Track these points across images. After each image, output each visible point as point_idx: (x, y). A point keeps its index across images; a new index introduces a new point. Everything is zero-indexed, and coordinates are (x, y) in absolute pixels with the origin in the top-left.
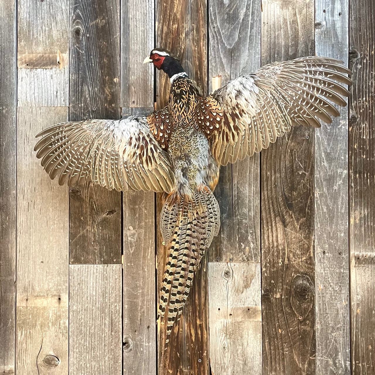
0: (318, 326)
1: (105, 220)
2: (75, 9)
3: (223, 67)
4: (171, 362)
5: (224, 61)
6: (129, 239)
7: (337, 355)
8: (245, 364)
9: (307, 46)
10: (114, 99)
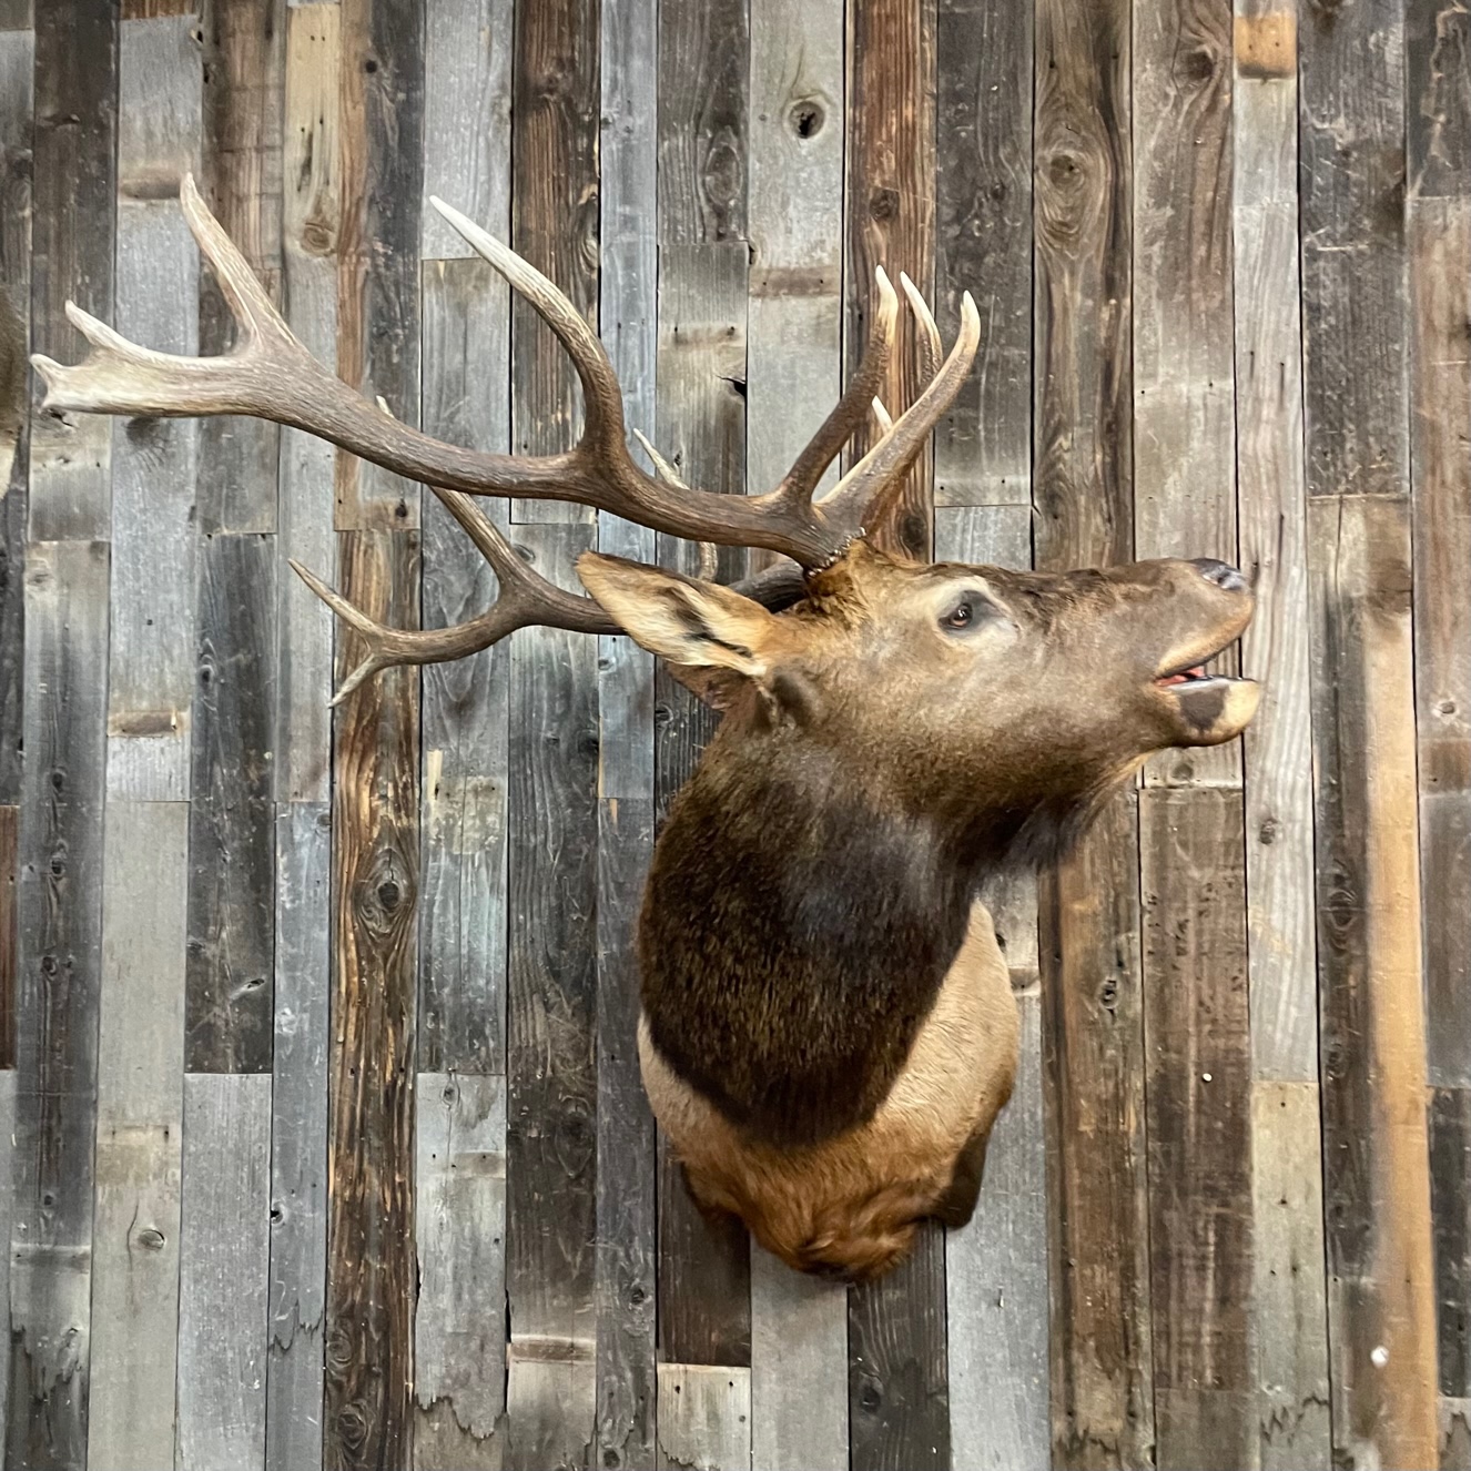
0: (601, 1189)
1: (244, 997)
2: (202, 637)
3: (446, 734)
4: (351, 1247)
5: (448, 723)
6: (285, 1030)
7: (632, 1241)
8: (476, 1254)
9: (585, 698)
10: (263, 787)
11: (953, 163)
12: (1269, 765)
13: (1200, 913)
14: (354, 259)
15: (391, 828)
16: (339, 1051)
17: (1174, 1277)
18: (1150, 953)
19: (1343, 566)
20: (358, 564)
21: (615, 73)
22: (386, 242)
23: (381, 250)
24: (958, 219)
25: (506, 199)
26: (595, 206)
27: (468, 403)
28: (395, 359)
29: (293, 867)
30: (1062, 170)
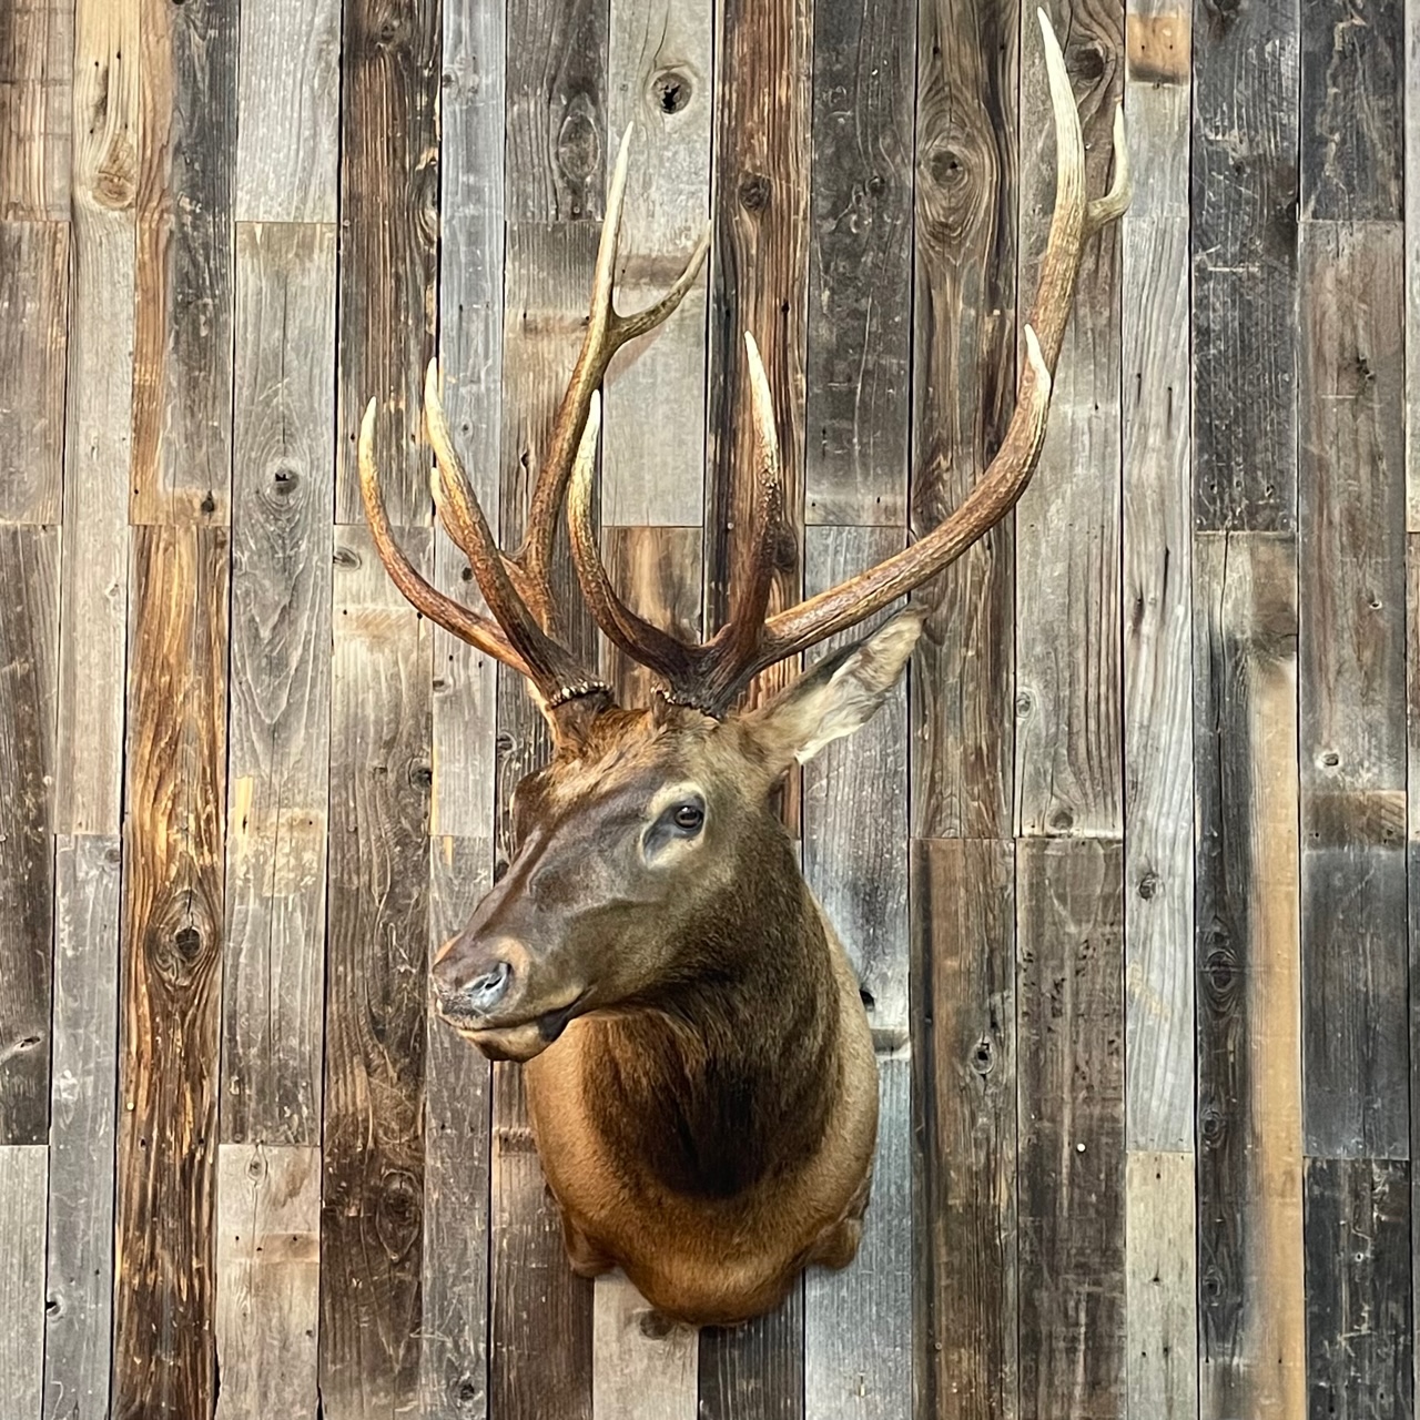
0: (427, 1273)
1: (16, 1056)
3: (257, 760)
4: (140, 1342)
5: (259, 747)
6: (64, 1095)
7: (461, 1331)
8: (284, 1347)
9: (418, 723)
10: (41, 817)
11: (829, 151)
12: (1149, 813)
13: (1077, 972)
14: (156, 216)
15: (191, 867)
16: (128, 1119)
17: (1043, 1360)
18: (1025, 1014)
19: (1228, 606)
20: (158, 561)
21: (459, 25)
22: (193, 198)
23: (188, 208)
24: (833, 213)
25: (334, 158)
26: (434, 172)
27: (287, 387)
28: (204, 333)
29: (76, 910)
30: (946, 166)
